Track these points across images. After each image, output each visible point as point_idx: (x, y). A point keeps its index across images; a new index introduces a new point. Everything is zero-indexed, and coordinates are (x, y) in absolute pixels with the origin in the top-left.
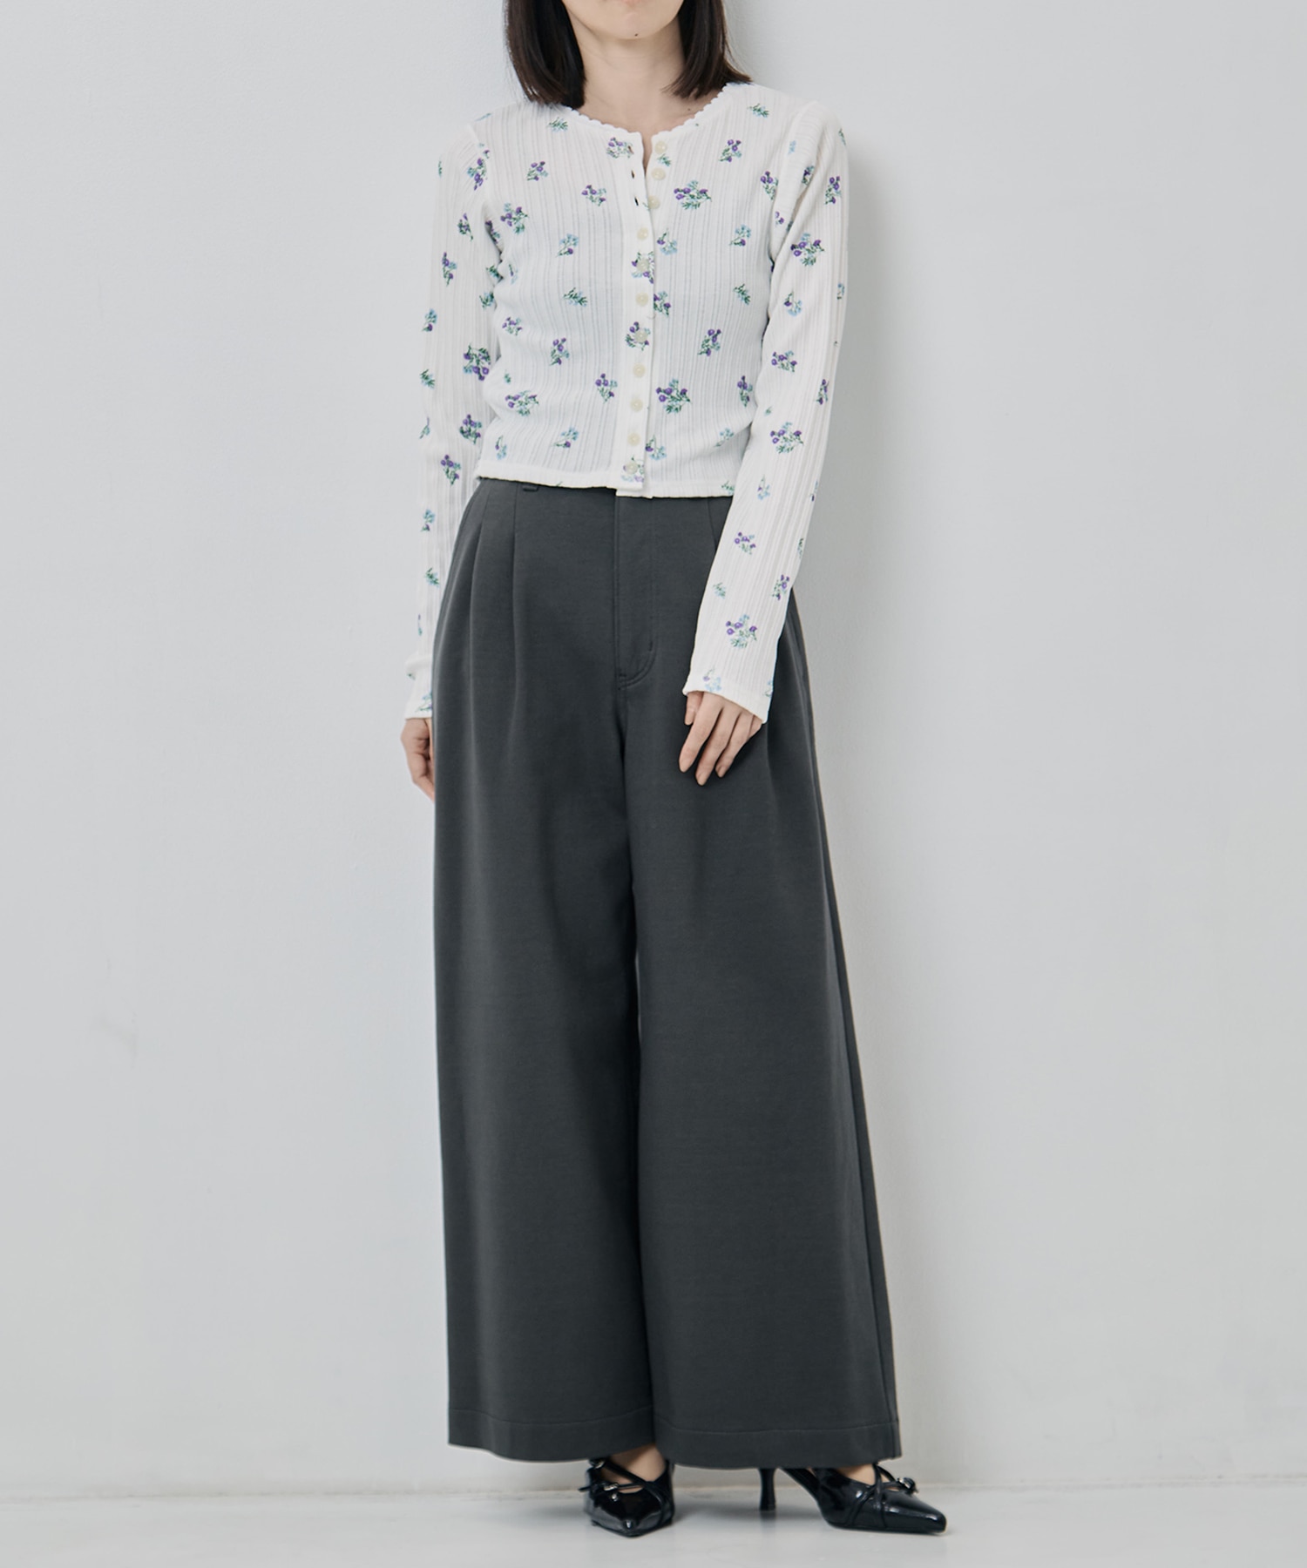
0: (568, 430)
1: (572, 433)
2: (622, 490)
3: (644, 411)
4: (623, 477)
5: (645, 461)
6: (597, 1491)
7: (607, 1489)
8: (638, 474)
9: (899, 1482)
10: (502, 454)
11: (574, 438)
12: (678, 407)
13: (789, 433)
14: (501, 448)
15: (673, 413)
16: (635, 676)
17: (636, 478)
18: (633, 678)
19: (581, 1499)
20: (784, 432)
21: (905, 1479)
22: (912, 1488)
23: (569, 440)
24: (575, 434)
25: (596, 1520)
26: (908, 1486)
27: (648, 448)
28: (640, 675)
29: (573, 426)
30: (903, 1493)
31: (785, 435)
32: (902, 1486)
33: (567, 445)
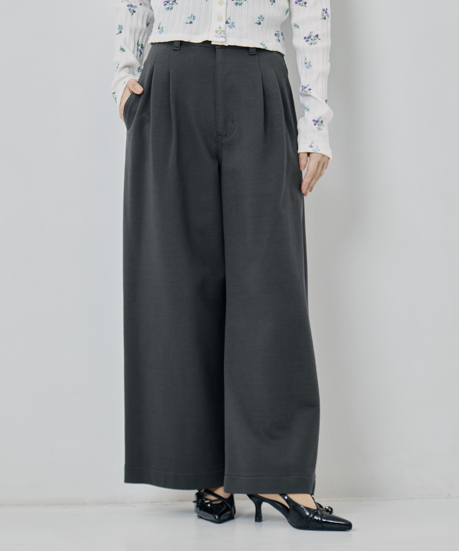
0: (190, 16)
1: (192, 17)
2: (214, 42)
3: (224, 5)
4: (216, 36)
5: (225, 28)
6: (201, 503)
7: (206, 502)
8: (223, 34)
9: (326, 508)
10: (161, 31)
11: (194, 19)
12: (241, 3)
13: (313, 36)
14: (160, 28)
15: (238, 6)
16: (226, 136)
17: (222, 36)
18: (225, 137)
19: (193, 506)
20: (310, 37)
21: (328, 507)
22: (331, 512)
23: (192, 20)
24: (194, 17)
25: (200, 515)
26: (330, 510)
27: (227, 23)
28: (228, 135)
29: (192, 14)
30: (328, 514)
31: (311, 38)
32: (327, 511)
33: (191, 23)
